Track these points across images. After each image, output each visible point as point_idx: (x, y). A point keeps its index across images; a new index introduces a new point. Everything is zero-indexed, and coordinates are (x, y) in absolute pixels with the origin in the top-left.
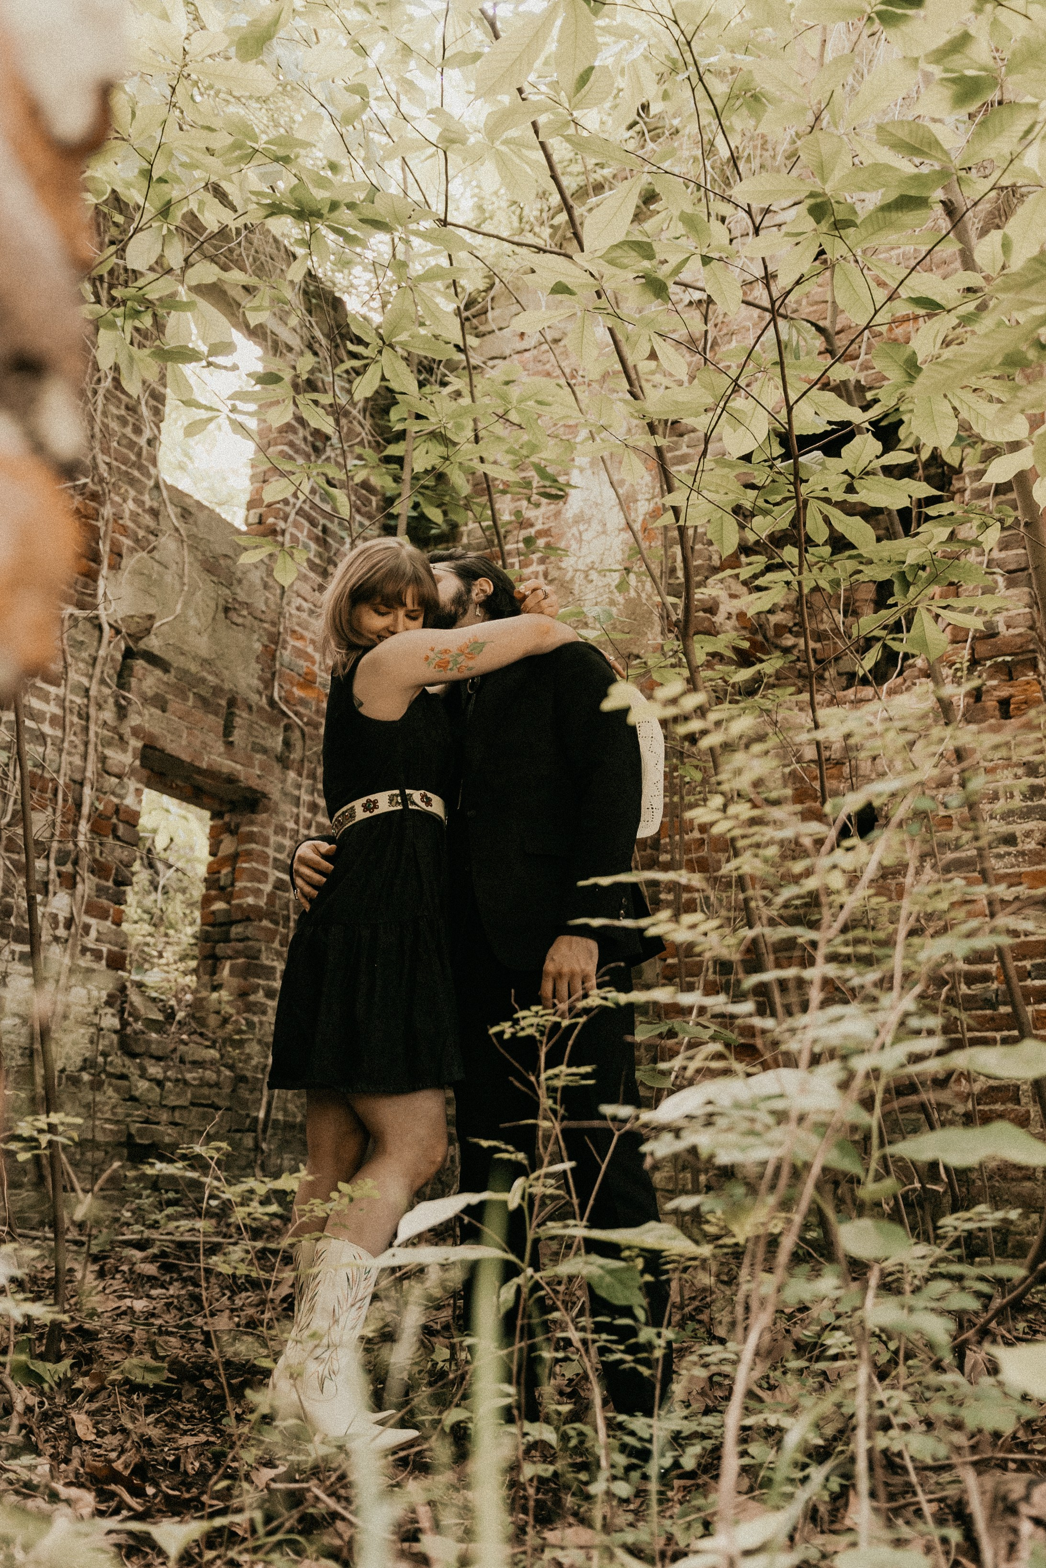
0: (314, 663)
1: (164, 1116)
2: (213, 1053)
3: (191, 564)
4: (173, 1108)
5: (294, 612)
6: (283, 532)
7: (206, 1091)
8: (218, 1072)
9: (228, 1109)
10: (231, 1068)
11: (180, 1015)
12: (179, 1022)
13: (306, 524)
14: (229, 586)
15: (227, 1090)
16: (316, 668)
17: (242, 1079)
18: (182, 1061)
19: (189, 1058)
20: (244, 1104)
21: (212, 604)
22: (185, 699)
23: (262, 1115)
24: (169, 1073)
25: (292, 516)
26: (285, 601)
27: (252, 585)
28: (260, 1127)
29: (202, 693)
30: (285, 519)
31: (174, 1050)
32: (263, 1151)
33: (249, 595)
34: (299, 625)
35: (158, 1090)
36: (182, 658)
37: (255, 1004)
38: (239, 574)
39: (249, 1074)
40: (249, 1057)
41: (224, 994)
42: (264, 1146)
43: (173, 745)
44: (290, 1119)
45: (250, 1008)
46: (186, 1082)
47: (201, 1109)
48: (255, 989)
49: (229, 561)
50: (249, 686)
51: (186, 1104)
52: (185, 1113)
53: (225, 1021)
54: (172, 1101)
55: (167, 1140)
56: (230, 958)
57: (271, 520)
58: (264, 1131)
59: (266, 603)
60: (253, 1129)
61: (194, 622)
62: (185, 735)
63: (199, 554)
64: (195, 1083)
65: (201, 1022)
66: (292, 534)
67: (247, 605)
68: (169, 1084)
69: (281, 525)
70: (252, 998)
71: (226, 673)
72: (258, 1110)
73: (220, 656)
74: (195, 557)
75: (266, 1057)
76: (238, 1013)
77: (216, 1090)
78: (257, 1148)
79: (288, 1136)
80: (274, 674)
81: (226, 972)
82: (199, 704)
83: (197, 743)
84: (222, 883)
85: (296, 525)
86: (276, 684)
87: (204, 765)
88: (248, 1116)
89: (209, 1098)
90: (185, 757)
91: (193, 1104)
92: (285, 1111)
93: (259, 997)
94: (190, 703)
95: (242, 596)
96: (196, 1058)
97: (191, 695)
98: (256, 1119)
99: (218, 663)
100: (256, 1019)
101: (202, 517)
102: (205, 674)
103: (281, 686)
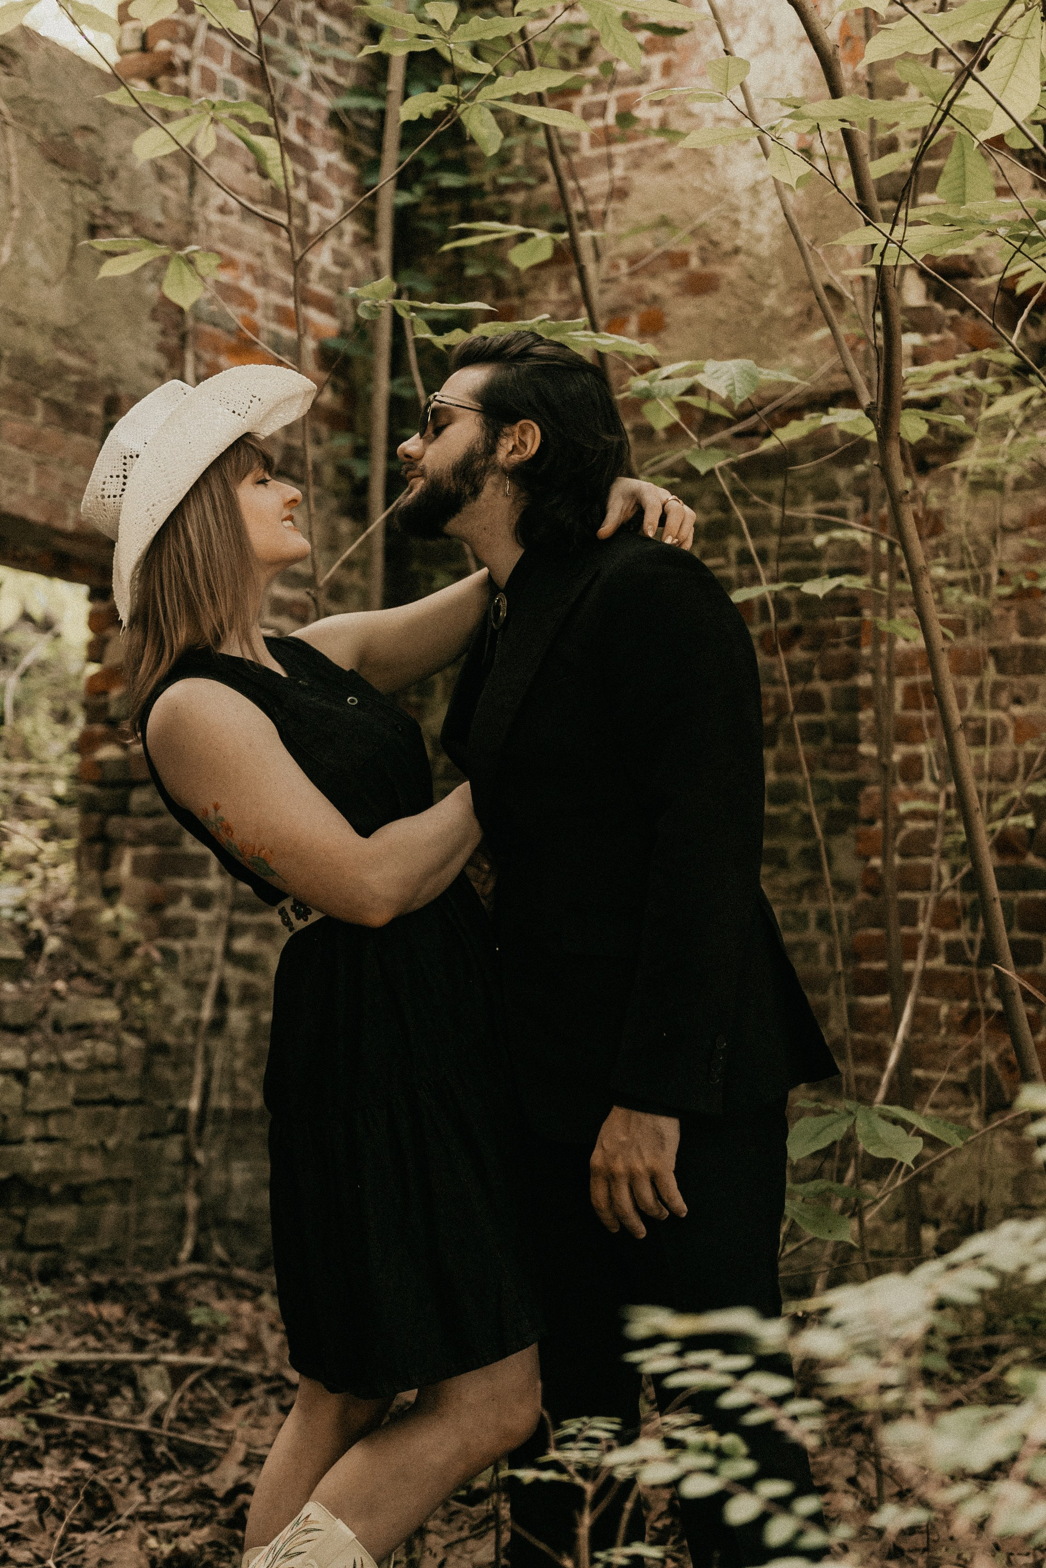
0: (253, 307)
1: (31, 1130)
2: (109, 1013)
3: (22, 154)
4: (45, 1115)
5: (214, 217)
6: (187, 67)
7: (99, 1078)
8: (118, 1043)
9: (138, 1102)
10: (141, 1033)
11: (53, 944)
12: (51, 956)
13: (228, 45)
14: (94, 184)
15: (134, 1071)
16: (258, 317)
17: (161, 1048)
18: (57, 1028)
19: (66, 1022)
20: (163, 1089)
21: (66, 224)
22: (29, 412)
23: (194, 1104)
24: (37, 1057)
25: (202, 34)
26: (197, 199)
27: (135, 176)
28: (192, 1123)
29: (60, 397)
30: (189, 40)
31: (43, 1013)
32: (197, 1165)
33: (131, 196)
34: (224, 239)
35: (17, 1088)
36: (19, 332)
37: (176, 921)
38: (112, 162)
39: (170, 1039)
40: (170, 1011)
41: (123, 910)
42: (200, 1156)
43: (14, 498)
44: (241, 1104)
45: (169, 929)
46: (64, 1068)
47: (93, 1110)
48: (175, 896)
49: (92, 139)
50: (142, 366)
51: (66, 1103)
52: (66, 1119)
53: (127, 951)
54: (42, 1102)
55: (37, 1167)
56: (134, 844)
57: (163, 45)
58: (200, 1129)
59: (164, 211)
60: (180, 1128)
61: (36, 261)
62: (32, 476)
63: (36, 133)
64: (80, 1066)
65: (89, 950)
66: (204, 70)
67: (131, 217)
68: (36, 1077)
69: (182, 53)
70: (171, 912)
71: (100, 348)
72: (188, 1095)
73: (87, 320)
74: (30, 137)
75: (199, 1007)
76: (150, 939)
77: (113, 1075)
78: (188, 1160)
79: (239, 1132)
80: (183, 338)
81: (125, 869)
82: (55, 417)
83: (55, 487)
84: (113, 711)
85: (210, 50)
86: (189, 357)
87: (70, 525)
88: (171, 1108)
89: (104, 1087)
90: (34, 515)
91: (78, 1103)
92: (233, 1089)
93: (184, 908)
94: (39, 417)
95: (119, 200)
96: (80, 1019)
97: (39, 404)
98: (185, 1112)
99: (85, 331)
100: (178, 946)
101: (36, 59)
102: (61, 355)
103: (198, 358)
